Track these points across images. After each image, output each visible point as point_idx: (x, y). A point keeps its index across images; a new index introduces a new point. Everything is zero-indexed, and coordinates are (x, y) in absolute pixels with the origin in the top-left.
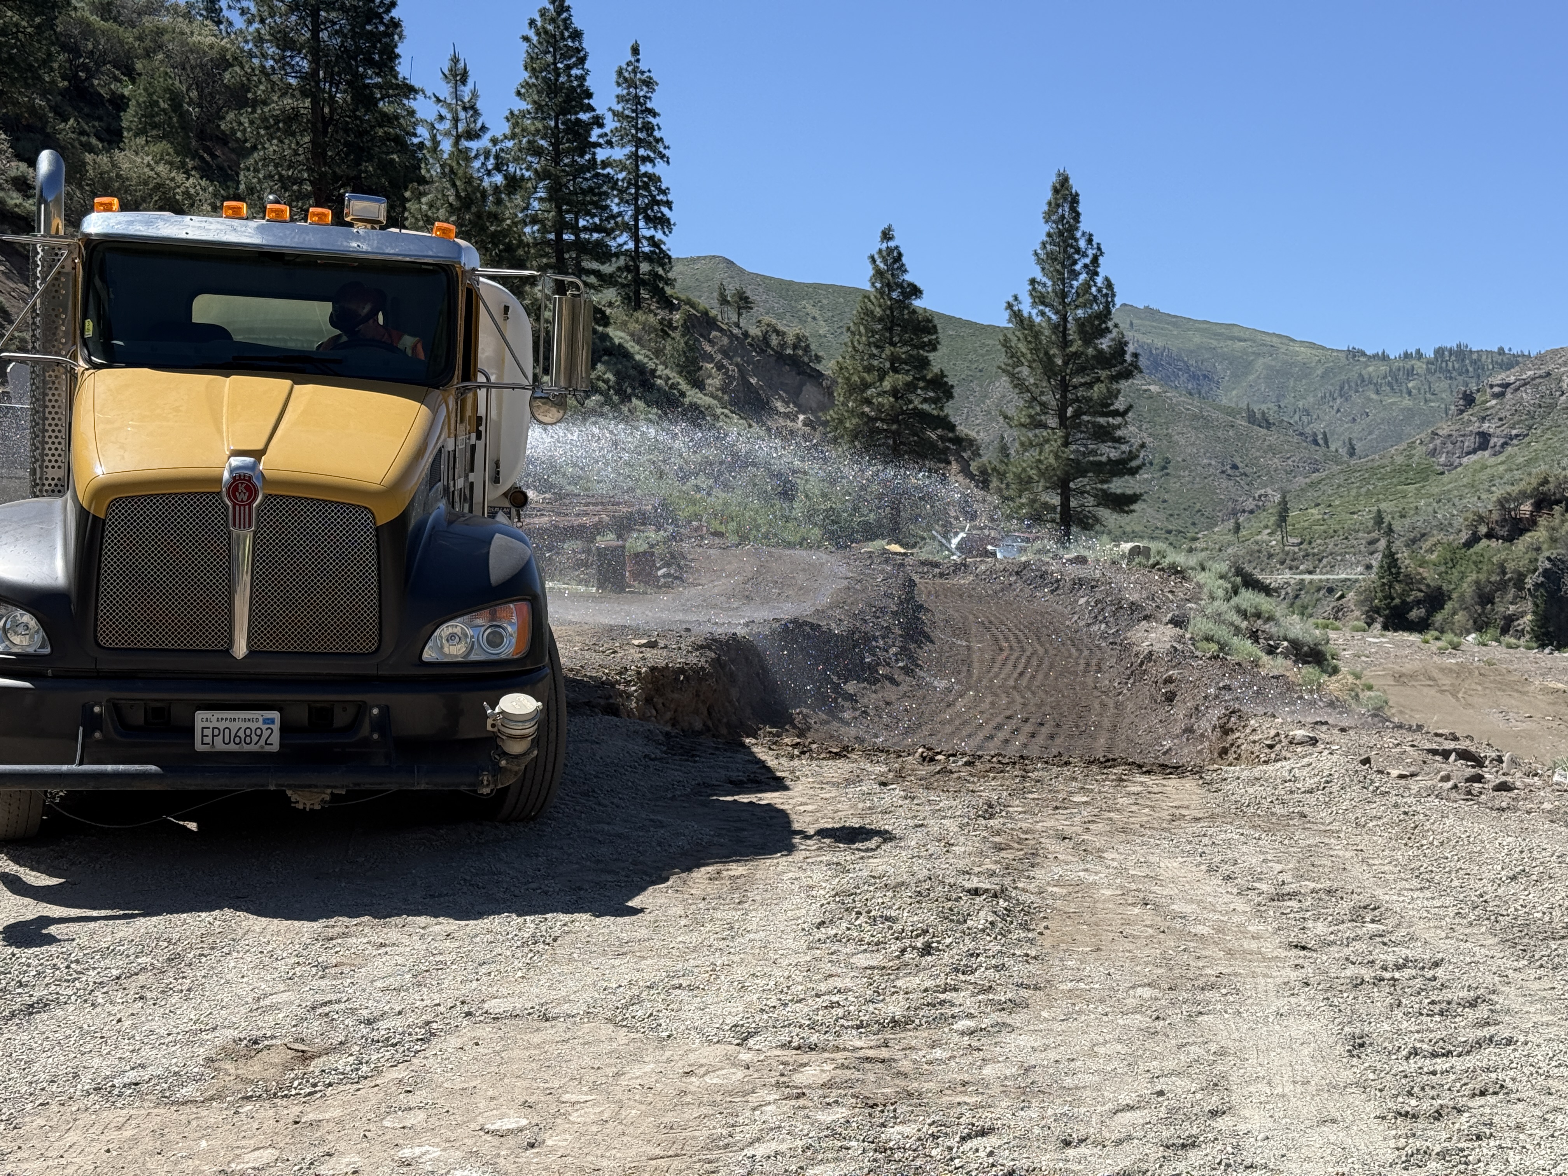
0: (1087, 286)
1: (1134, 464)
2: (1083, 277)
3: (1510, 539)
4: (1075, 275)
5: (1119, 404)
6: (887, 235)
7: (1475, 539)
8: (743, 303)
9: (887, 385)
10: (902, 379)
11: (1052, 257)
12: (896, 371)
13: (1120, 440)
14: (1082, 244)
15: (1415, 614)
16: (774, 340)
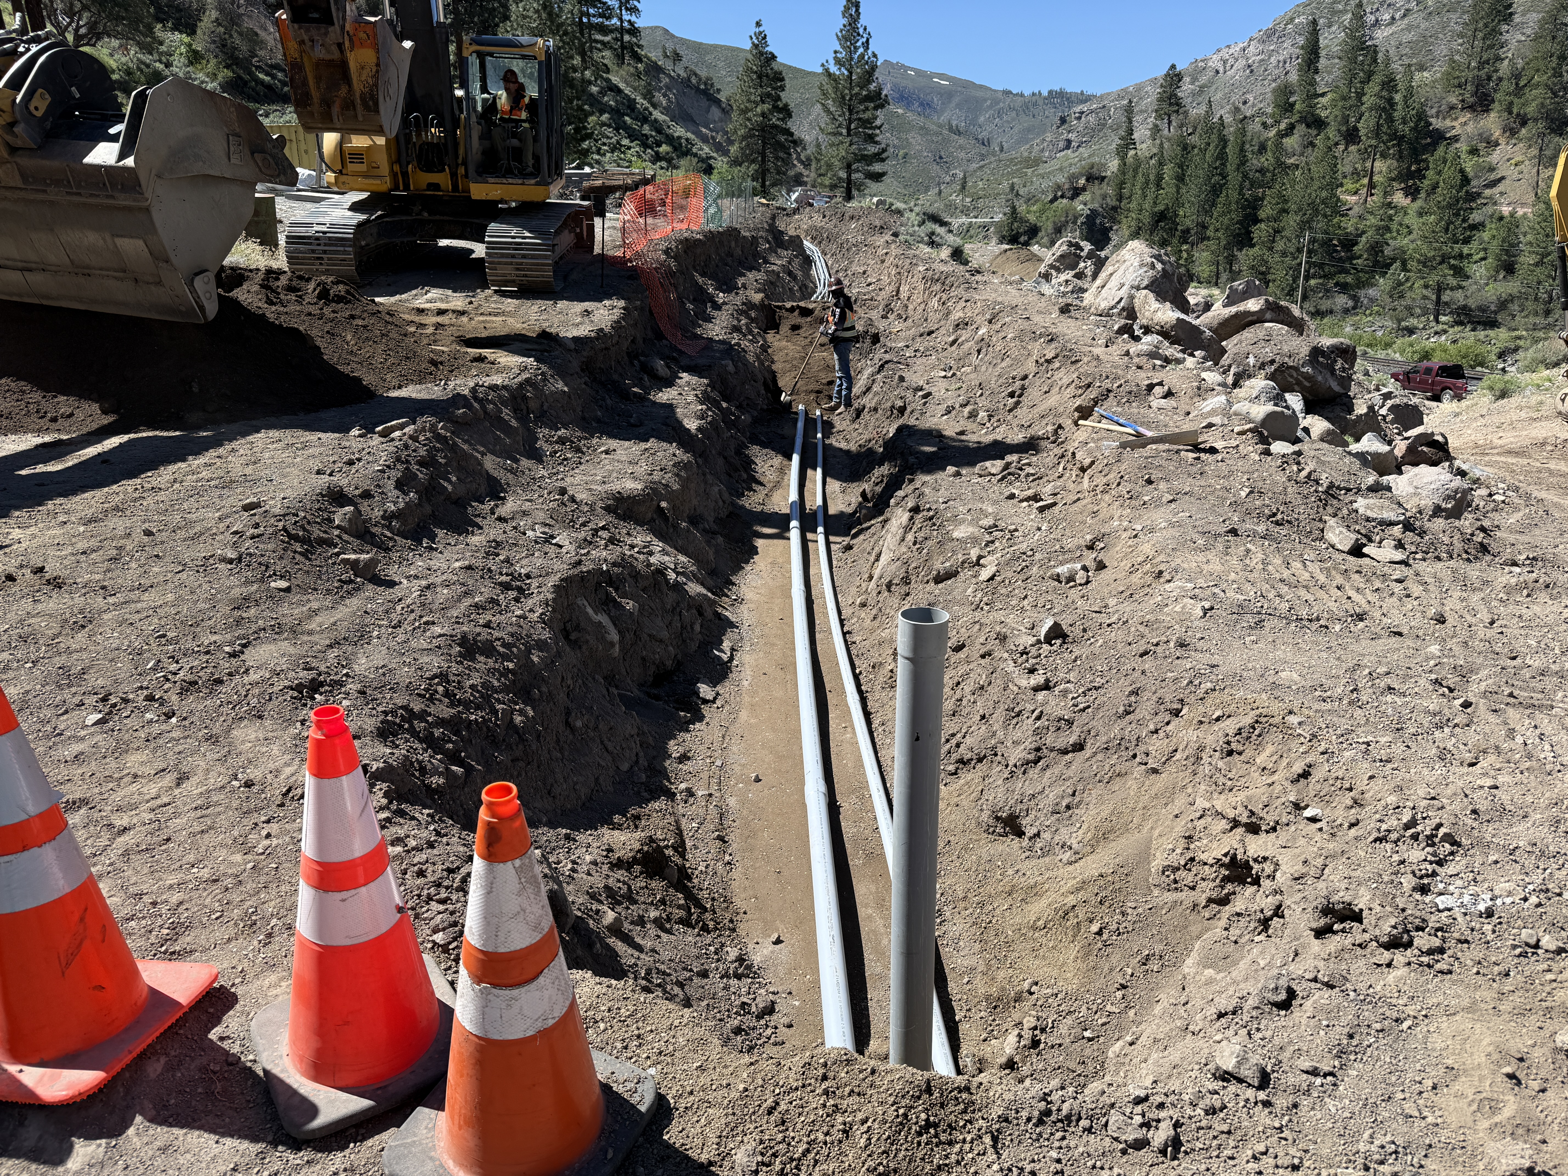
0: (862, 56)
1: (884, 156)
2: (861, 50)
3: (1072, 198)
4: (856, 48)
5: (878, 122)
6: (758, 24)
7: (1055, 199)
8: (677, 57)
9: (759, 110)
10: (766, 107)
11: (846, 39)
12: (763, 102)
13: (876, 143)
14: (861, 31)
15: (1022, 239)
16: (694, 80)
